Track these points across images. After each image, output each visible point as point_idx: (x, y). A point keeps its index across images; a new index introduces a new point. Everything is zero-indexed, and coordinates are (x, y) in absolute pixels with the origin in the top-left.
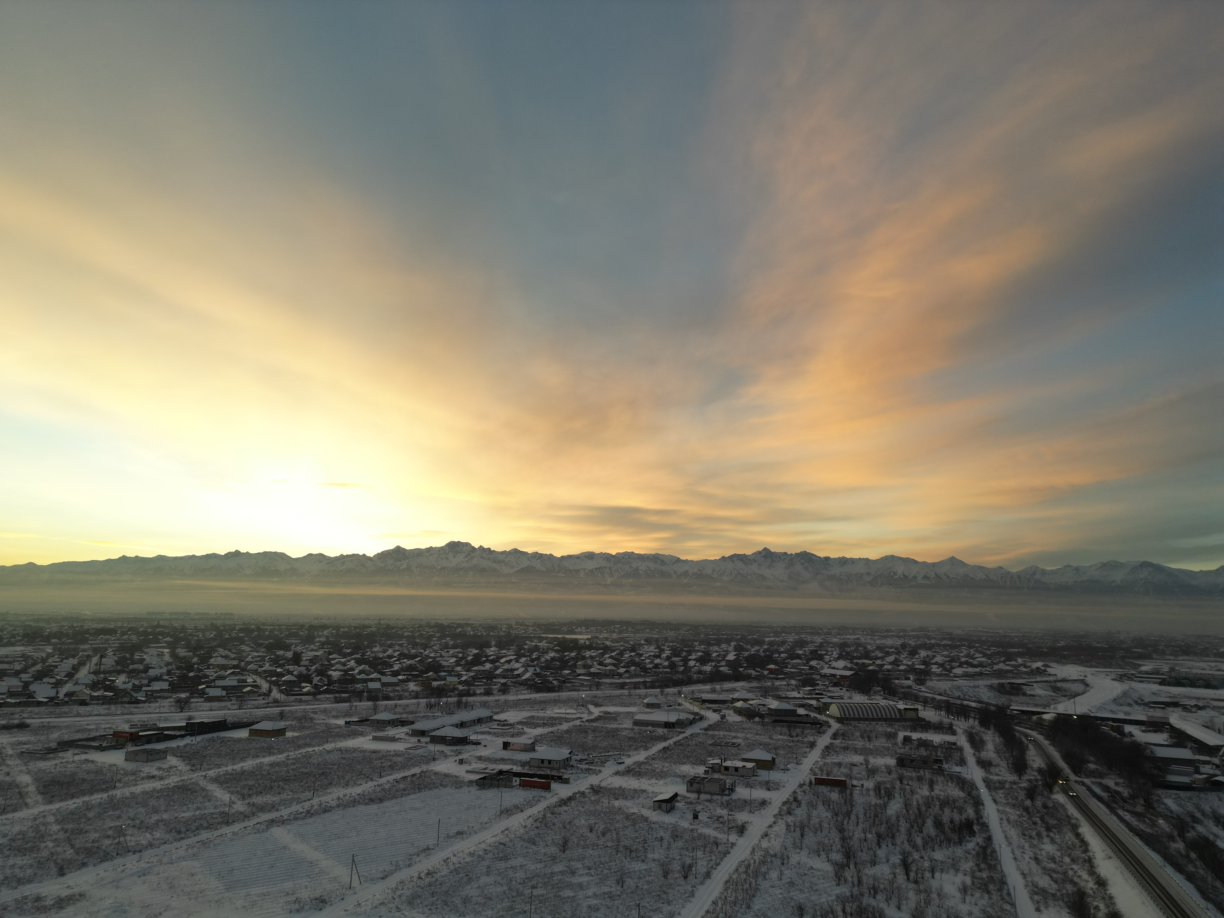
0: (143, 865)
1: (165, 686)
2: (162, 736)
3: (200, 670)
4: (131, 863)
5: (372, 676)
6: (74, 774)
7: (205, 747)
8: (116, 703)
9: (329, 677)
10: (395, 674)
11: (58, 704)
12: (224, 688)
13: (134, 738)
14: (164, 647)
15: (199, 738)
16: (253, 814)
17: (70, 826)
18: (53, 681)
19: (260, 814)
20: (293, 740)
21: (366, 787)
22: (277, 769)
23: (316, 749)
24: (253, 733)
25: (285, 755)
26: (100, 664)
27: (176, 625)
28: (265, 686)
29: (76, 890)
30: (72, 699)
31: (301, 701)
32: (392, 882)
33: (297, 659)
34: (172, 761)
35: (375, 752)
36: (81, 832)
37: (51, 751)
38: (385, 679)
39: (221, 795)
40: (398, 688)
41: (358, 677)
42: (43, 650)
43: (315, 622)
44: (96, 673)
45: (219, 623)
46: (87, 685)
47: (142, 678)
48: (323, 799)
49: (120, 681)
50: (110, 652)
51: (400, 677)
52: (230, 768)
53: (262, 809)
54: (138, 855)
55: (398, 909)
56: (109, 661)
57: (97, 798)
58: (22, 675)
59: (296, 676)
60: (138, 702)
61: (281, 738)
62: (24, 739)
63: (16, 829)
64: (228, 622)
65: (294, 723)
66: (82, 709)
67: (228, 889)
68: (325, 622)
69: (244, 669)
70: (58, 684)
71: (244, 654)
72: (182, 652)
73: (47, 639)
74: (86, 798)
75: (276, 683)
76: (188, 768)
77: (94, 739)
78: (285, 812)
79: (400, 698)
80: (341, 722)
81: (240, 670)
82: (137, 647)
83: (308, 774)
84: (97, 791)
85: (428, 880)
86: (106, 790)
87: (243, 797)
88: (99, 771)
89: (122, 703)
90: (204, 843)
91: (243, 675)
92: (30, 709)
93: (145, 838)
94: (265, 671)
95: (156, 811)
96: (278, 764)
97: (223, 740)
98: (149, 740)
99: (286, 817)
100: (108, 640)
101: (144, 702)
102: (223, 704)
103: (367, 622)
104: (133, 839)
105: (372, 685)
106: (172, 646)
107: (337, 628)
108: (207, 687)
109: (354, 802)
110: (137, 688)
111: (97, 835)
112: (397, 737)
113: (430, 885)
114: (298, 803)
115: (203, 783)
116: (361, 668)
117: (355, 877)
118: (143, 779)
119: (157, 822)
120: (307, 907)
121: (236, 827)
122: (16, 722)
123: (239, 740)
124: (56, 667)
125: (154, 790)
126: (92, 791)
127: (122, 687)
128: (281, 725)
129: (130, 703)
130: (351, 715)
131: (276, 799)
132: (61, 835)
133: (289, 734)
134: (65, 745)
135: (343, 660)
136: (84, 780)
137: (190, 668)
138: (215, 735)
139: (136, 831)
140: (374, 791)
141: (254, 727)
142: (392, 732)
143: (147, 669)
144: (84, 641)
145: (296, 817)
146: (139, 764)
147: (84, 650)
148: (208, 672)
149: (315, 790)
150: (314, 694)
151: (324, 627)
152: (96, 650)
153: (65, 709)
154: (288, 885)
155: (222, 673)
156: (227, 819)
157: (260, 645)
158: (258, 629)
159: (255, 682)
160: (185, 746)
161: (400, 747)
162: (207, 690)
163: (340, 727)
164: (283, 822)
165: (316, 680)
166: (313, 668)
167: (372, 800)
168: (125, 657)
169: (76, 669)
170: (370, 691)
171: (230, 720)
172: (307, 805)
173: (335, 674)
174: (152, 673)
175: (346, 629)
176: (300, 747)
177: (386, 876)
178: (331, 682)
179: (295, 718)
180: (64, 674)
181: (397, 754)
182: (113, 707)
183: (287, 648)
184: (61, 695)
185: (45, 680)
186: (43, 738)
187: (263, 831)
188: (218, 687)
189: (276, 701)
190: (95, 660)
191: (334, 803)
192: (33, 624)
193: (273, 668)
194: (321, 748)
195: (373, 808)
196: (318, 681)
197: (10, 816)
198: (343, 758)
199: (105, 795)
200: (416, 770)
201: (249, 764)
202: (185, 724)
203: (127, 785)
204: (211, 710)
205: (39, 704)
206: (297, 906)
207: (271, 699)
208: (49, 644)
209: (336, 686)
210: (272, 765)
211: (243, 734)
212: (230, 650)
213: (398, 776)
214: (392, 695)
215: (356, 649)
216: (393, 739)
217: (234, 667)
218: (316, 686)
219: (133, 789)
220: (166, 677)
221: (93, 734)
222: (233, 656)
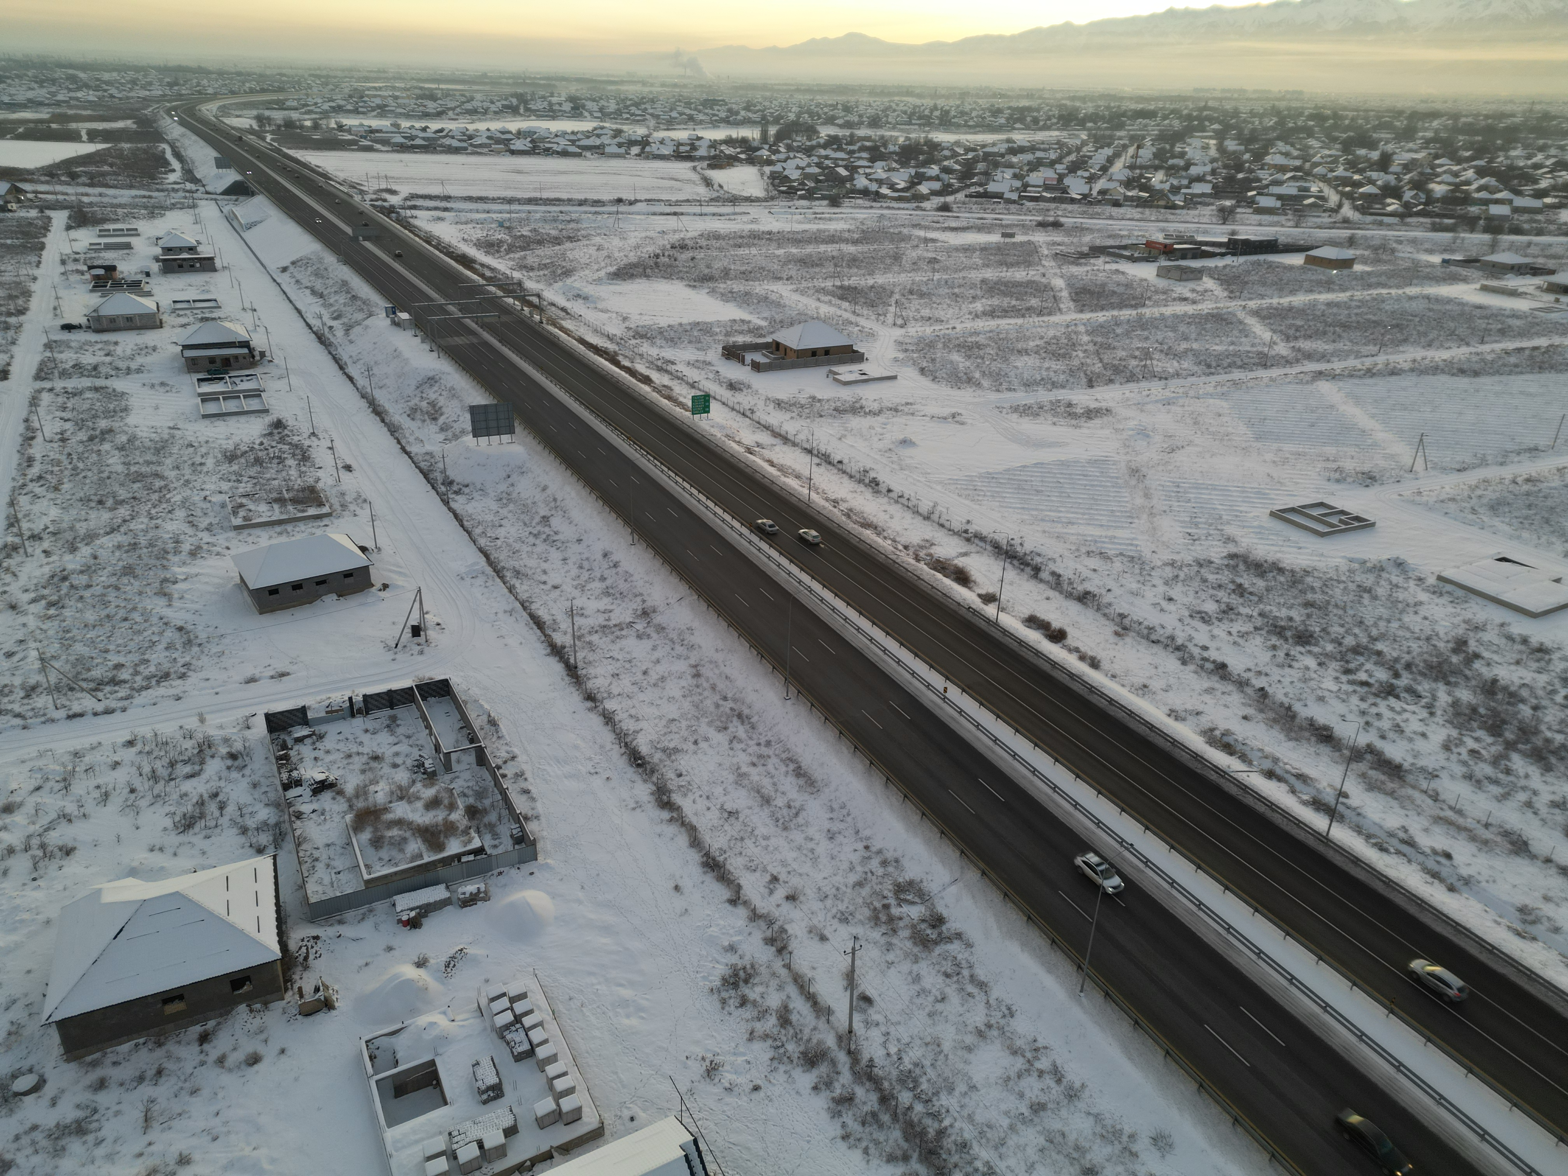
0: (1168, 393)
1: (1207, 188)
2: (1198, 253)
3: (1251, 171)
4: (1156, 388)
5: (1499, 196)
6: (1103, 285)
7: (1248, 272)
8: (1151, 207)
9: (1429, 193)
10: (1540, 194)
11: (1091, 203)
12: (1279, 197)
13: (1168, 251)
14: (1211, 138)
15: (1242, 259)
16: (1298, 361)
17: (1099, 339)
18: (1086, 174)
19: (1306, 362)
20: (1363, 276)
21: (1458, 353)
22: (1335, 310)
23: (1393, 291)
24: (1311, 260)
25: (1348, 294)
26: (1135, 156)
27: (1228, 106)
28: (1333, 198)
29: (1104, 405)
30: (1106, 199)
31: (1381, 224)
32: (1473, 477)
33: (1384, 163)
34: (1208, 283)
35: (1480, 307)
36: (1109, 347)
37: (1083, 256)
38: (1519, 202)
39: (1262, 332)
40: (1539, 217)
41: (1476, 195)
42: (1077, 136)
43: (1422, 108)
44: (1132, 167)
45: (1282, 105)
46: (1121, 183)
47: (1182, 177)
48: (1392, 358)
49: (1157, 179)
50: (1148, 142)
51: (1548, 200)
52: (1275, 301)
53: (1309, 356)
54: (1163, 382)
55: (1474, 511)
56: (1147, 154)
57: (1126, 314)
58: (1057, 166)
59: (1380, 188)
60: (1174, 207)
61: (1346, 272)
62: (1058, 239)
63: (1051, 333)
64: (1294, 104)
65: (1366, 253)
66: (1115, 211)
67: (1258, 439)
68: (1438, 106)
69: (1308, 173)
70: (1091, 179)
71: (1312, 152)
72: (1231, 145)
73: (1082, 123)
74: (1115, 313)
75: (1350, 196)
76: (1226, 294)
77: (1125, 247)
78: (1337, 366)
79: (1540, 232)
80: (1436, 259)
81: (1304, 173)
82: (1179, 136)
83: (1377, 323)
84: (1126, 306)
85: (1526, 488)
86: (1135, 307)
87: (1288, 339)
88: (1128, 285)
89: (1158, 207)
90: (1235, 383)
91: (1306, 181)
92: (1064, 206)
93: (1172, 366)
94: (1337, 178)
95: (1186, 339)
96: (1337, 305)
97: (1271, 266)
98: (1184, 255)
99: (1338, 372)
100: (1146, 126)
101: (1182, 208)
102: (1276, 218)
103: (1508, 108)
104: (1160, 364)
105: (1496, 210)
106: (1220, 136)
107: (1455, 116)
108: (1259, 194)
109: (1435, 370)
110: (1175, 190)
111: (1124, 354)
112: (1521, 290)
113: (1528, 494)
114: (1356, 357)
115: (1241, 315)
116: (1483, 181)
117: (1420, 461)
118: (1174, 300)
119: (1186, 351)
120: (1350, 480)
121: (1275, 372)
122: (1051, 219)
123: (1291, 268)
124: (1090, 157)
125: (1185, 315)
126: (1121, 306)
127: (1158, 186)
128: (1348, 253)
129: (1166, 207)
130: (1452, 251)
131: (1329, 347)
132: (1091, 347)
133: (1358, 268)
134: (1097, 251)
135: (1455, 168)
136: (1114, 292)
137: (1239, 168)
138: (1262, 257)
139: (1163, 356)
140: (1469, 360)
141: (1313, 253)
142: (1512, 282)
143: (1188, 165)
144: (1121, 126)
145: (1352, 374)
146: (1171, 282)
147: (1120, 138)
148: (1261, 174)
149: (1383, 345)
150: (1401, 216)
151: (1434, 115)
152: (1133, 139)
153: (1098, 209)
154: (1330, 450)
155: (1279, 176)
156: (1265, 361)
157: (1335, 140)
158: (1335, 116)
159: (1321, 191)
160: (1225, 267)
161: (1522, 305)
162: (1258, 198)
163: (1433, 266)
164: (1333, 377)
165: (1408, 195)
166: (1407, 177)
167: (1462, 372)
168: (1163, 149)
169: (1110, 161)
170: (1490, 219)
171: (1282, 240)
172: (1368, 362)
173: (1438, 189)
174: (1194, 171)
175: (1470, 120)
176: (1370, 286)
177: (1465, 469)
178: (1430, 200)
179: (1368, 247)
180: (1097, 167)
181: (1515, 315)
182: (1147, 211)
183: (1372, 145)
184: (1094, 193)
185: (1079, 173)
186: (1075, 240)
187: (1307, 382)
188: (1272, 195)
189: (1346, 221)
190: (1131, 151)
191: (1406, 366)
192: (1068, 103)
193: (1348, 174)
194: (1400, 292)
195: (1463, 382)
196: (1412, 197)
197: (1046, 319)
198: (1430, 310)
199: (1134, 312)
200: (1542, 342)
201: (1299, 299)
202: (1225, 240)
203: (1157, 304)
204: (1260, 225)
205: (1073, 201)
206: (1337, 476)
207: (1339, 217)
208: (1084, 129)
209: (1436, 208)
210: (1329, 304)
211: (1297, 260)
212: (1293, 145)
213: (1511, 345)
214: (1526, 226)
215: (1480, 151)
216: (1513, 293)
217: (1297, 169)
218: (1407, 205)
219: (1163, 310)
220: (1209, 178)
221: (1125, 242)
222: (1296, 153)
